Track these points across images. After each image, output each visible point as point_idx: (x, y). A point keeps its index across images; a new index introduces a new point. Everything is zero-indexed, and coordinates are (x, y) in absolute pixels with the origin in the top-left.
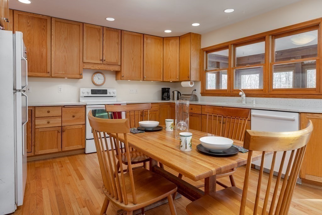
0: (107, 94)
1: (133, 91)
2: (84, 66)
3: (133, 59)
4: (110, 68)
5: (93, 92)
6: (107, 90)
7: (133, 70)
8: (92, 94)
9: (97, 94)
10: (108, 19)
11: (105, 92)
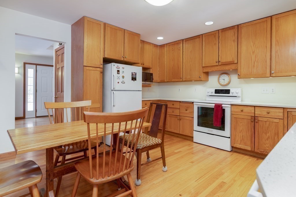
0: (229, 94)
1: (267, 90)
2: (203, 70)
3: (253, 52)
4: (226, 68)
5: (217, 91)
6: (229, 90)
7: (254, 66)
8: (215, 93)
9: (220, 93)
10: (207, 24)
11: (228, 92)
